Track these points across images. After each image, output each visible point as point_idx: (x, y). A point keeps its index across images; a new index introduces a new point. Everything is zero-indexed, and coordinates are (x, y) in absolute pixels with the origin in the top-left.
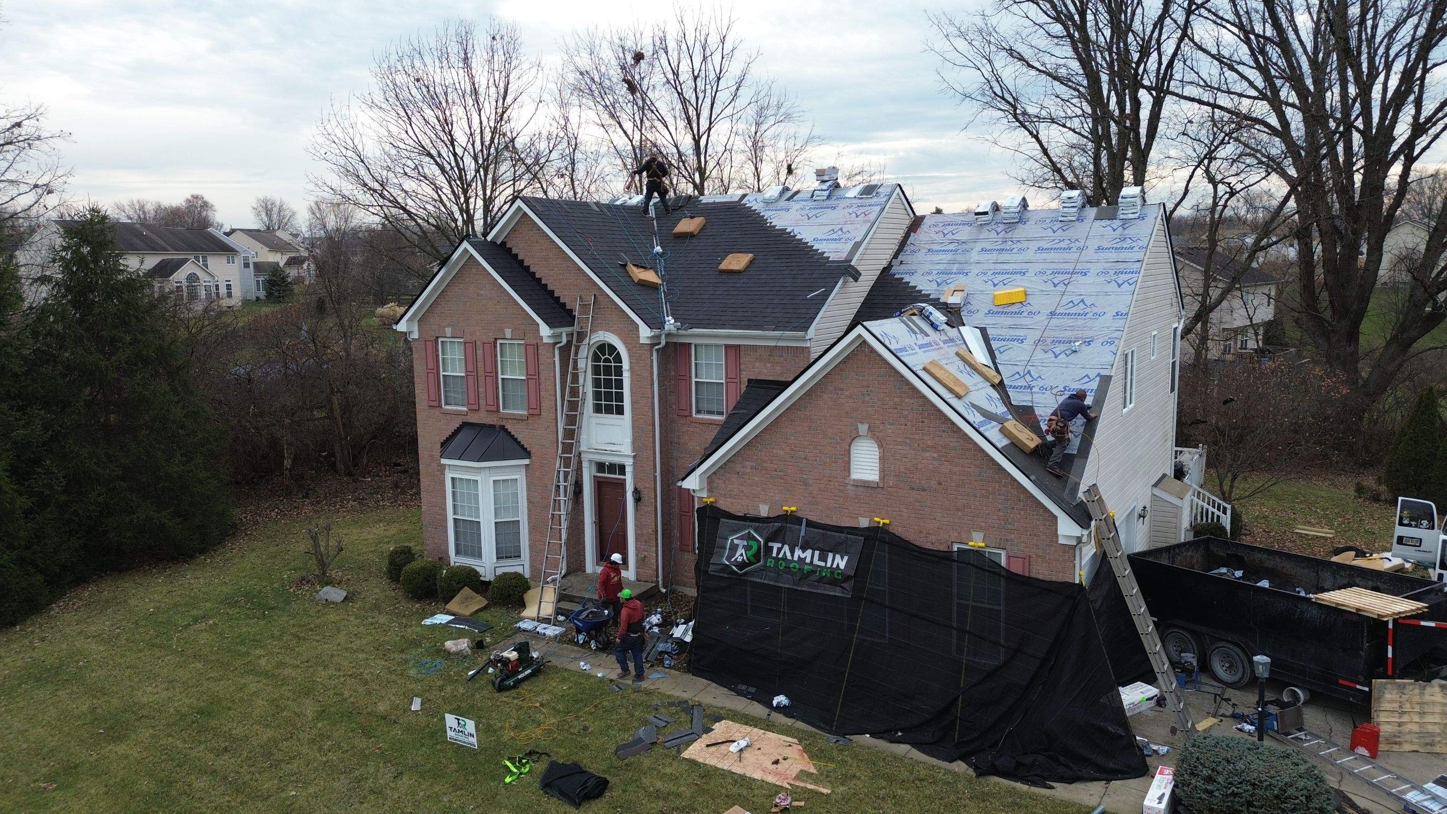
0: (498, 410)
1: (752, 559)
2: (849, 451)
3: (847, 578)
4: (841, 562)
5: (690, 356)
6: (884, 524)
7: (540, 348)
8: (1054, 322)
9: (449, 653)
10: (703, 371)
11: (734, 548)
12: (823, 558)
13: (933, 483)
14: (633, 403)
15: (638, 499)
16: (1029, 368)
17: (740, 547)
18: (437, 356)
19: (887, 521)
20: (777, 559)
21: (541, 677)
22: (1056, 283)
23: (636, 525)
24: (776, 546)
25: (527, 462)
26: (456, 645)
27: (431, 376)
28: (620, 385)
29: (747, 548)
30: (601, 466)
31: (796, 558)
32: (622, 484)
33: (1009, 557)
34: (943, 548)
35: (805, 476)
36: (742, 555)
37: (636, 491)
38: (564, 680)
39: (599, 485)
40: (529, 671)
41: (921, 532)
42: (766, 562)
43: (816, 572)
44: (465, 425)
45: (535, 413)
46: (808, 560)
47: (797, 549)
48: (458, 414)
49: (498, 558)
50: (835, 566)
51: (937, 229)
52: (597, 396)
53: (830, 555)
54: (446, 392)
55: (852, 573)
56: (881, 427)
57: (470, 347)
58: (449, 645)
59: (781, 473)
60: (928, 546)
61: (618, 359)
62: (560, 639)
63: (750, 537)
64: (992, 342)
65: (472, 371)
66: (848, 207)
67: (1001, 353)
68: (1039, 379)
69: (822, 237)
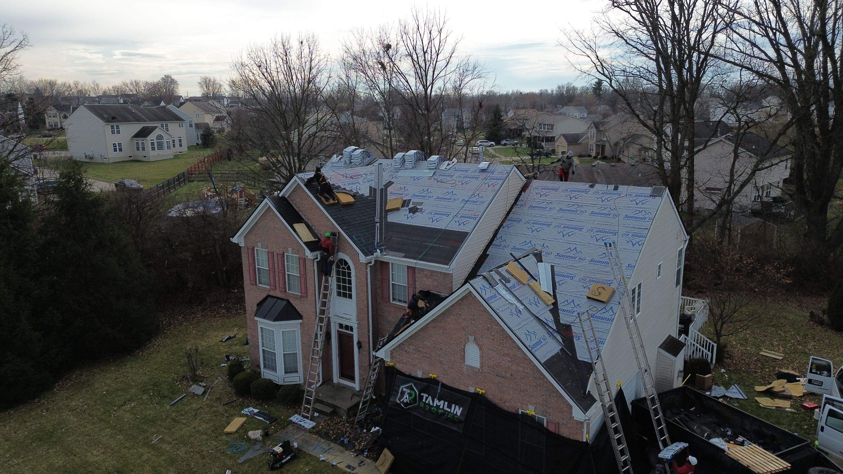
0: (285, 291)
1: (412, 402)
2: (464, 349)
3: (460, 421)
4: (458, 411)
5: (389, 269)
6: (482, 393)
7: (307, 261)
8: (594, 266)
9: (250, 439)
10: (396, 278)
11: (403, 393)
12: (449, 407)
13: (508, 375)
14: (357, 294)
15: (360, 347)
16: (573, 298)
17: (406, 393)
18: (254, 257)
19: (484, 392)
20: (425, 403)
21: (296, 461)
23: (359, 361)
24: (425, 395)
25: (301, 321)
26: (254, 434)
27: (251, 268)
28: (350, 282)
29: (410, 395)
30: (341, 326)
31: (435, 405)
32: (351, 336)
33: (548, 422)
34: (513, 411)
35: (441, 359)
36: (406, 398)
37: (359, 343)
38: (308, 464)
39: (341, 335)
40: (289, 457)
41: (502, 400)
42: (419, 404)
43: (445, 414)
44: (268, 296)
45: (304, 295)
46: (441, 407)
47: (435, 399)
48: (265, 289)
49: (285, 373)
50: (455, 413)
51: (537, 191)
52: (339, 287)
53: (453, 405)
54: (259, 277)
55: (463, 419)
56: (481, 339)
57: (271, 255)
58: (251, 434)
59: (428, 355)
60: (506, 408)
61: (349, 268)
62: (311, 431)
63: (411, 388)
64: (556, 277)
65: (272, 269)
66: (485, 179)
67: (560, 285)
68: (578, 307)
69: (467, 199)
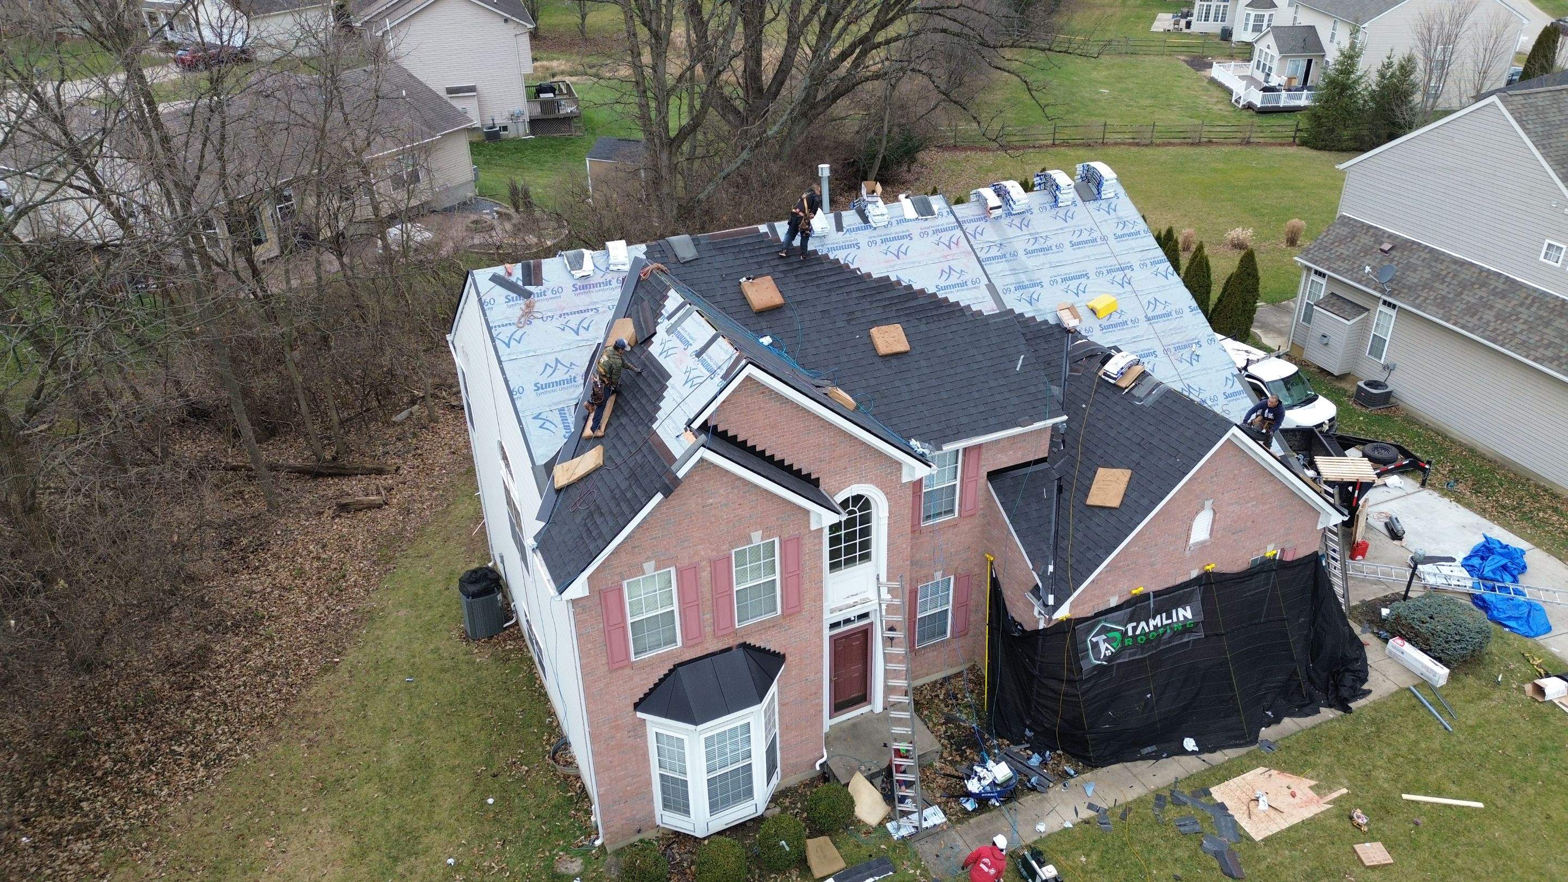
0: (733, 629)
2: (1192, 525)
6: (1211, 569)
8: (1158, 327)
10: (934, 479)
14: (890, 545)
17: (1101, 643)
18: (622, 603)
19: (1213, 565)
22: (1120, 282)
25: (784, 666)
27: (613, 633)
28: (865, 532)
29: (1109, 640)
30: (836, 625)
35: (1152, 559)
36: (1107, 649)
39: (836, 642)
41: (1233, 562)
44: (676, 666)
45: (796, 610)
48: (663, 658)
49: (768, 785)
52: (836, 554)
54: (636, 640)
56: (1221, 497)
57: (689, 572)
60: (1236, 569)
61: (866, 506)
65: (693, 603)
66: (924, 234)
69: (942, 283)
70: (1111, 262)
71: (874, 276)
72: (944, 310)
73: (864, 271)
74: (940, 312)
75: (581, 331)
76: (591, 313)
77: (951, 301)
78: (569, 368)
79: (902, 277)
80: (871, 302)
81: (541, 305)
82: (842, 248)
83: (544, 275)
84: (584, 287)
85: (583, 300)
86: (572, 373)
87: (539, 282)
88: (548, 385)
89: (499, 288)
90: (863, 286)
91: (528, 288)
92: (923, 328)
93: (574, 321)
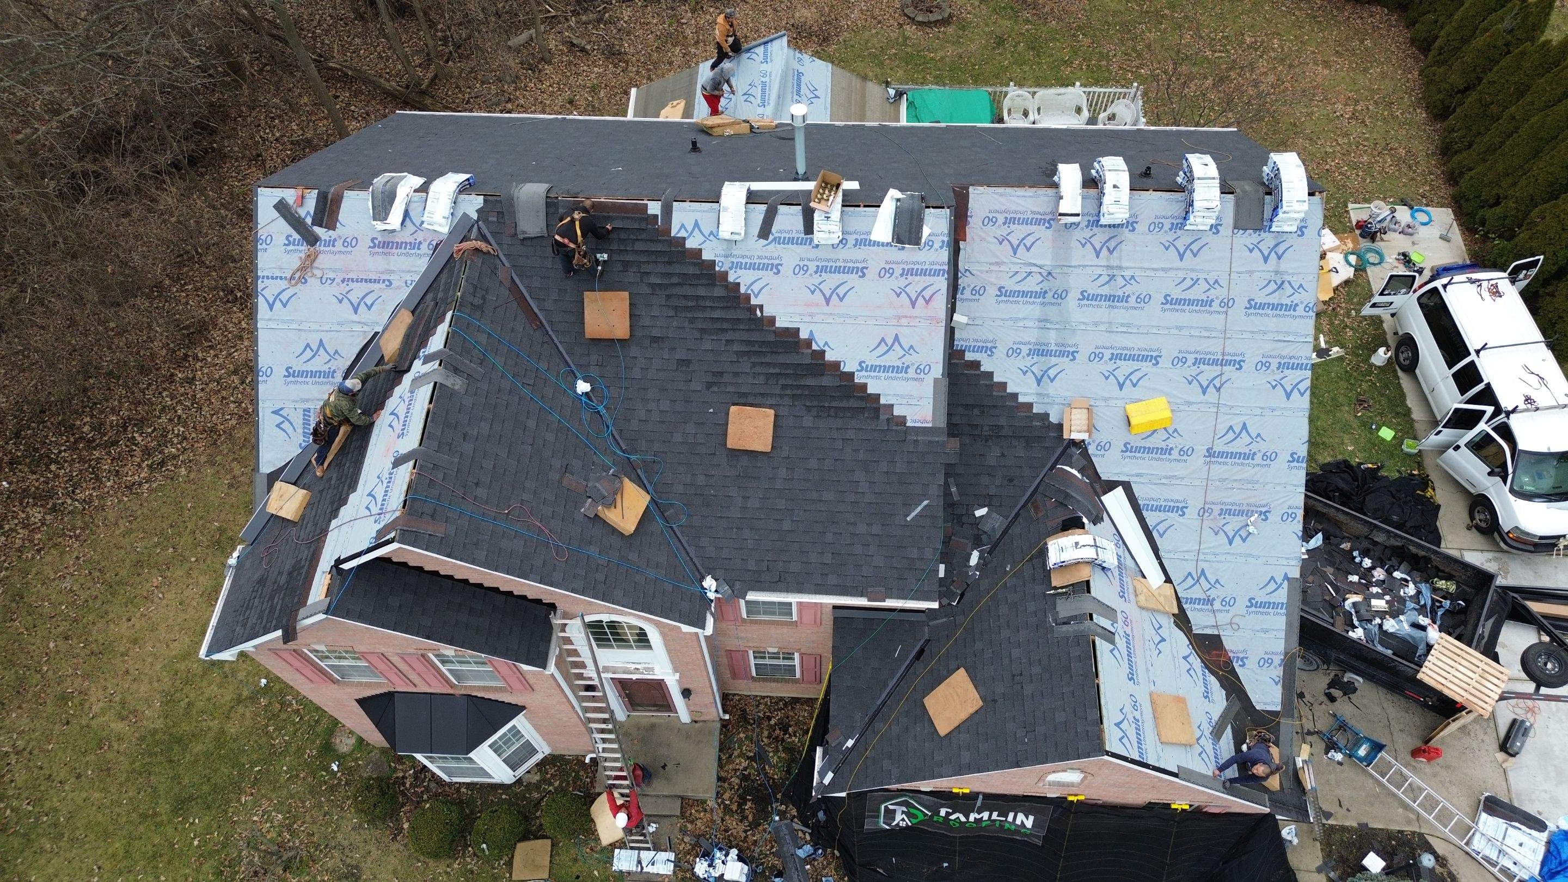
0: (451, 685)
8: (1218, 470)
11: (890, 814)
14: (670, 650)
16: (1202, 565)
17: (899, 813)
22: (1205, 384)
25: (523, 713)
27: (303, 667)
29: (909, 815)
32: (659, 682)
36: (903, 820)
37: (686, 693)
39: (621, 682)
44: (393, 693)
45: (523, 688)
48: (373, 685)
49: (514, 771)
51: (996, 232)
54: (339, 673)
63: (907, 805)
64: (1145, 513)
66: (886, 272)
67: (1161, 536)
68: (1217, 585)
69: (871, 360)
70: (1214, 347)
71: (778, 325)
72: (852, 403)
73: (768, 312)
74: (844, 404)
75: (362, 308)
76: (382, 286)
77: (870, 390)
78: (332, 357)
79: (817, 336)
80: (754, 365)
81: (326, 260)
82: (752, 267)
83: (341, 217)
84: (385, 245)
85: (376, 264)
86: (333, 365)
87: (331, 226)
88: (301, 374)
89: (282, 223)
90: (756, 337)
91: (317, 229)
92: (808, 421)
93: (358, 291)
